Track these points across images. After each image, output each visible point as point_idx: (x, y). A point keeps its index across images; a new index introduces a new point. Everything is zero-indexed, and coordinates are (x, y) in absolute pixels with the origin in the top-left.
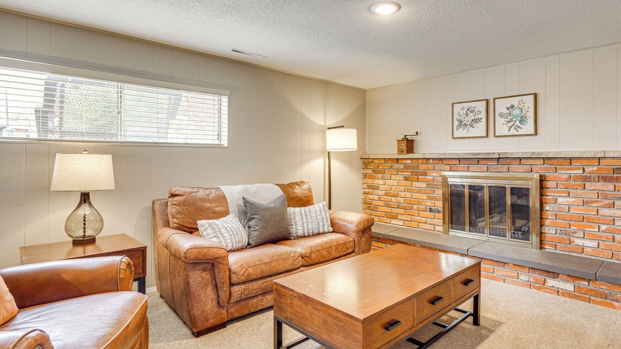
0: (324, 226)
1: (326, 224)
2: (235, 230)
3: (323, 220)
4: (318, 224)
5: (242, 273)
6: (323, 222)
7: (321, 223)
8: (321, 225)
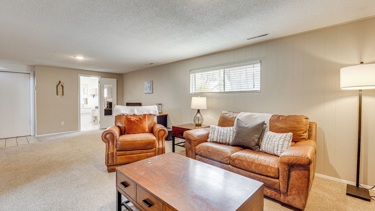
0: (277, 150)
1: (280, 149)
2: (223, 133)
3: (278, 145)
4: (274, 147)
5: (198, 150)
6: (278, 147)
7: (276, 147)
8: (276, 149)
